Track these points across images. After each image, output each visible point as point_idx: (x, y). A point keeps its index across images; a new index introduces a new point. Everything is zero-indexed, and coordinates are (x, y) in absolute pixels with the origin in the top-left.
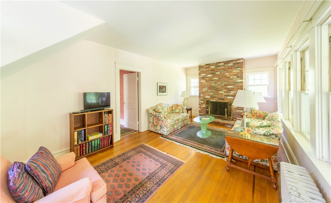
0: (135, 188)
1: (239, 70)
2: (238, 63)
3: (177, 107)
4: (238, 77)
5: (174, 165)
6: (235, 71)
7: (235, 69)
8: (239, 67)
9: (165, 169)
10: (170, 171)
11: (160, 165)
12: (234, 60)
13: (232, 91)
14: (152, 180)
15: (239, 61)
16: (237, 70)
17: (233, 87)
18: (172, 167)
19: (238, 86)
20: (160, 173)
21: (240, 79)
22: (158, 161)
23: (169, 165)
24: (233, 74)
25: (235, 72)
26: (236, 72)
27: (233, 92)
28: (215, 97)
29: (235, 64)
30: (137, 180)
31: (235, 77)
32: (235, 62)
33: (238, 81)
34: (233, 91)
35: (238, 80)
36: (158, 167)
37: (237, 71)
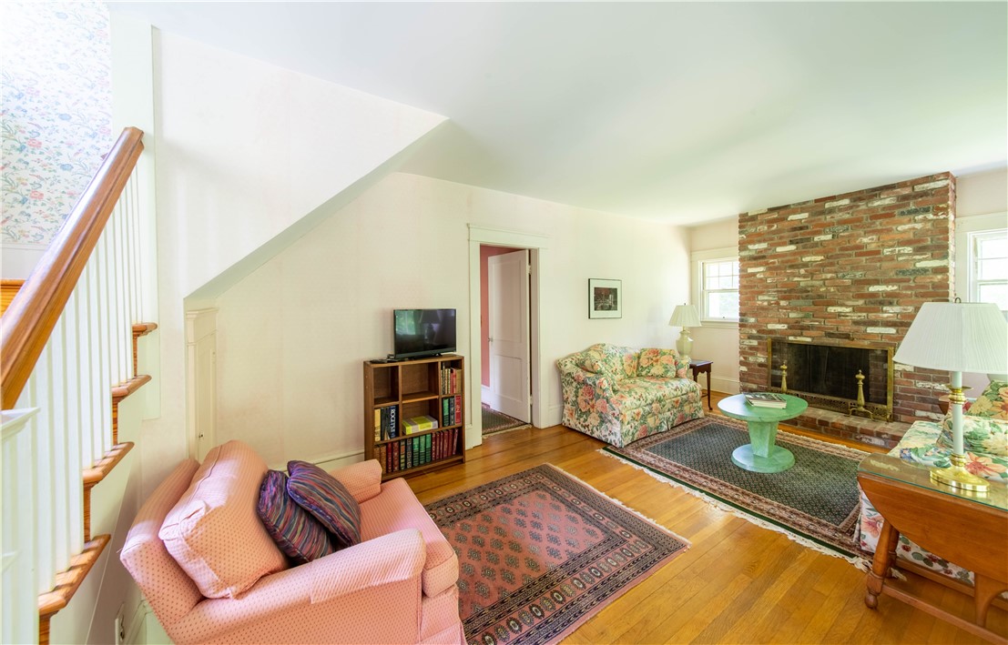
0: (528, 587)
1: (925, 220)
2: (924, 194)
3: (654, 359)
4: (920, 250)
5: (650, 547)
6: (907, 227)
7: (906, 218)
8: (927, 211)
9: (618, 550)
10: (637, 560)
11: (601, 537)
12: (903, 185)
13: (891, 304)
14: (577, 576)
15: (926, 185)
16: (915, 221)
17: (895, 288)
18: (643, 551)
19: (923, 287)
20: (603, 560)
21: (933, 257)
22: (598, 525)
23: (631, 541)
24: (898, 237)
25: (905, 232)
26: (914, 228)
27: (897, 309)
28: (808, 328)
29: (906, 198)
30: (533, 565)
31: (908, 249)
32: (906, 191)
33: (919, 265)
34: (898, 304)
35: (920, 260)
36: (598, 541)
37: (918, 226)
